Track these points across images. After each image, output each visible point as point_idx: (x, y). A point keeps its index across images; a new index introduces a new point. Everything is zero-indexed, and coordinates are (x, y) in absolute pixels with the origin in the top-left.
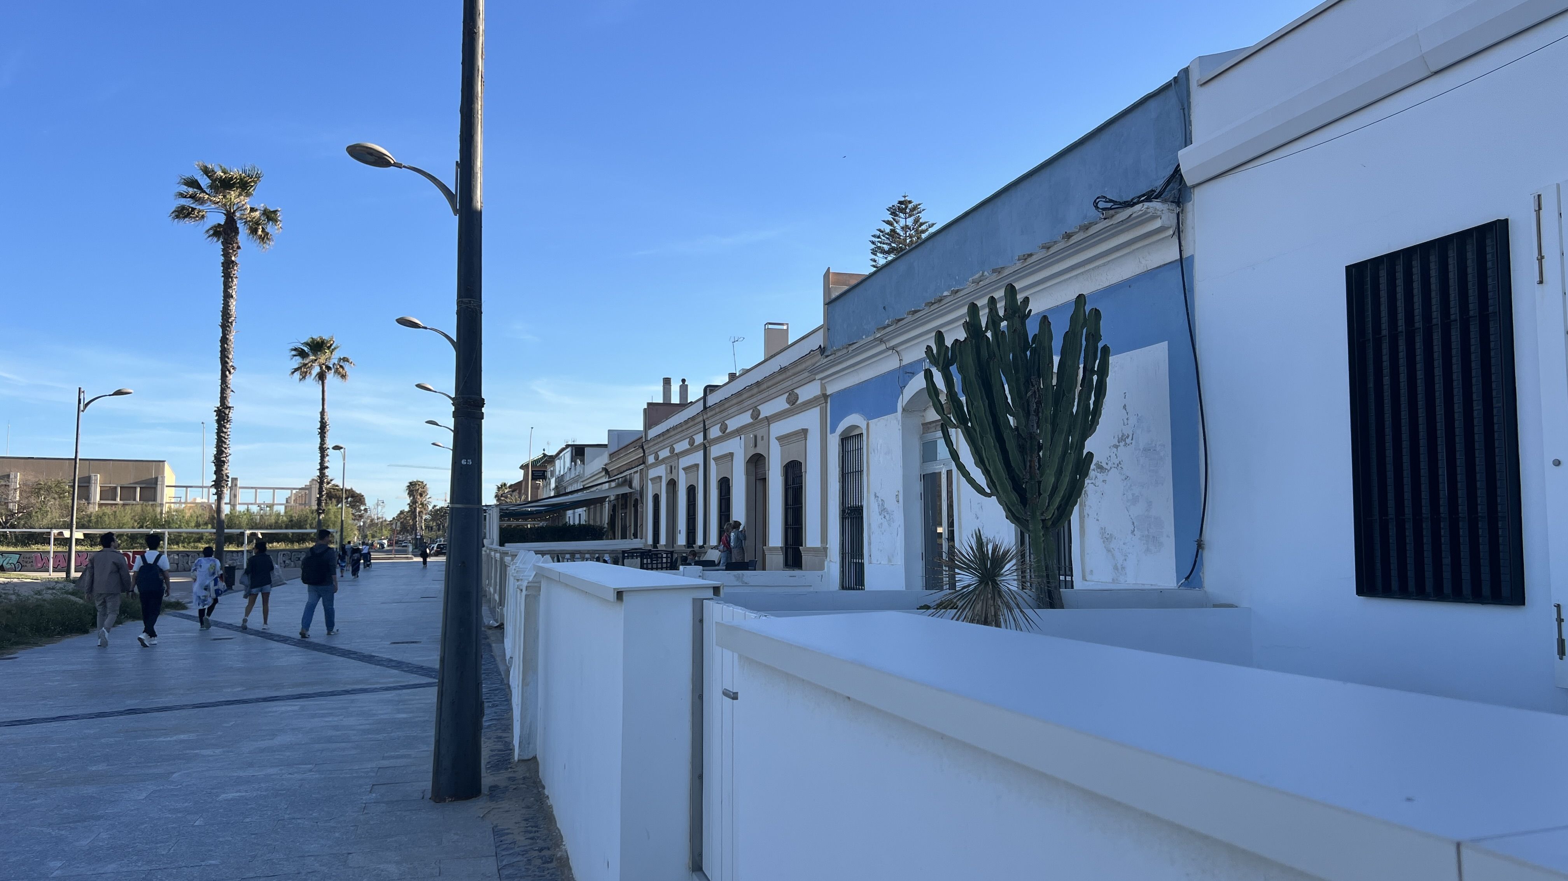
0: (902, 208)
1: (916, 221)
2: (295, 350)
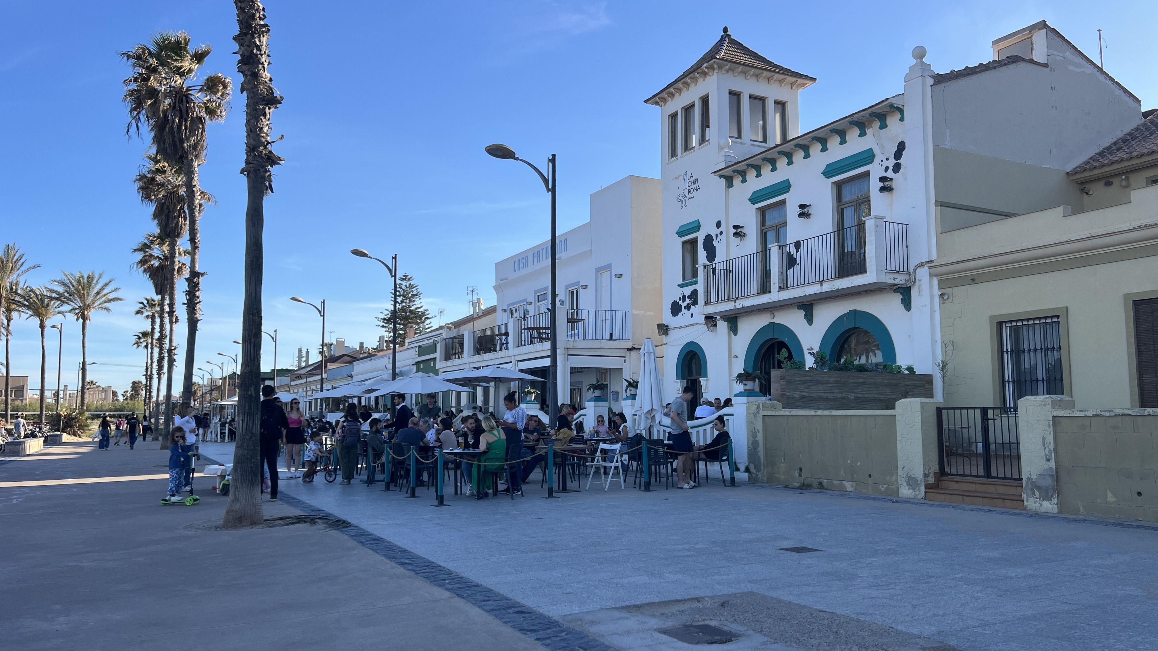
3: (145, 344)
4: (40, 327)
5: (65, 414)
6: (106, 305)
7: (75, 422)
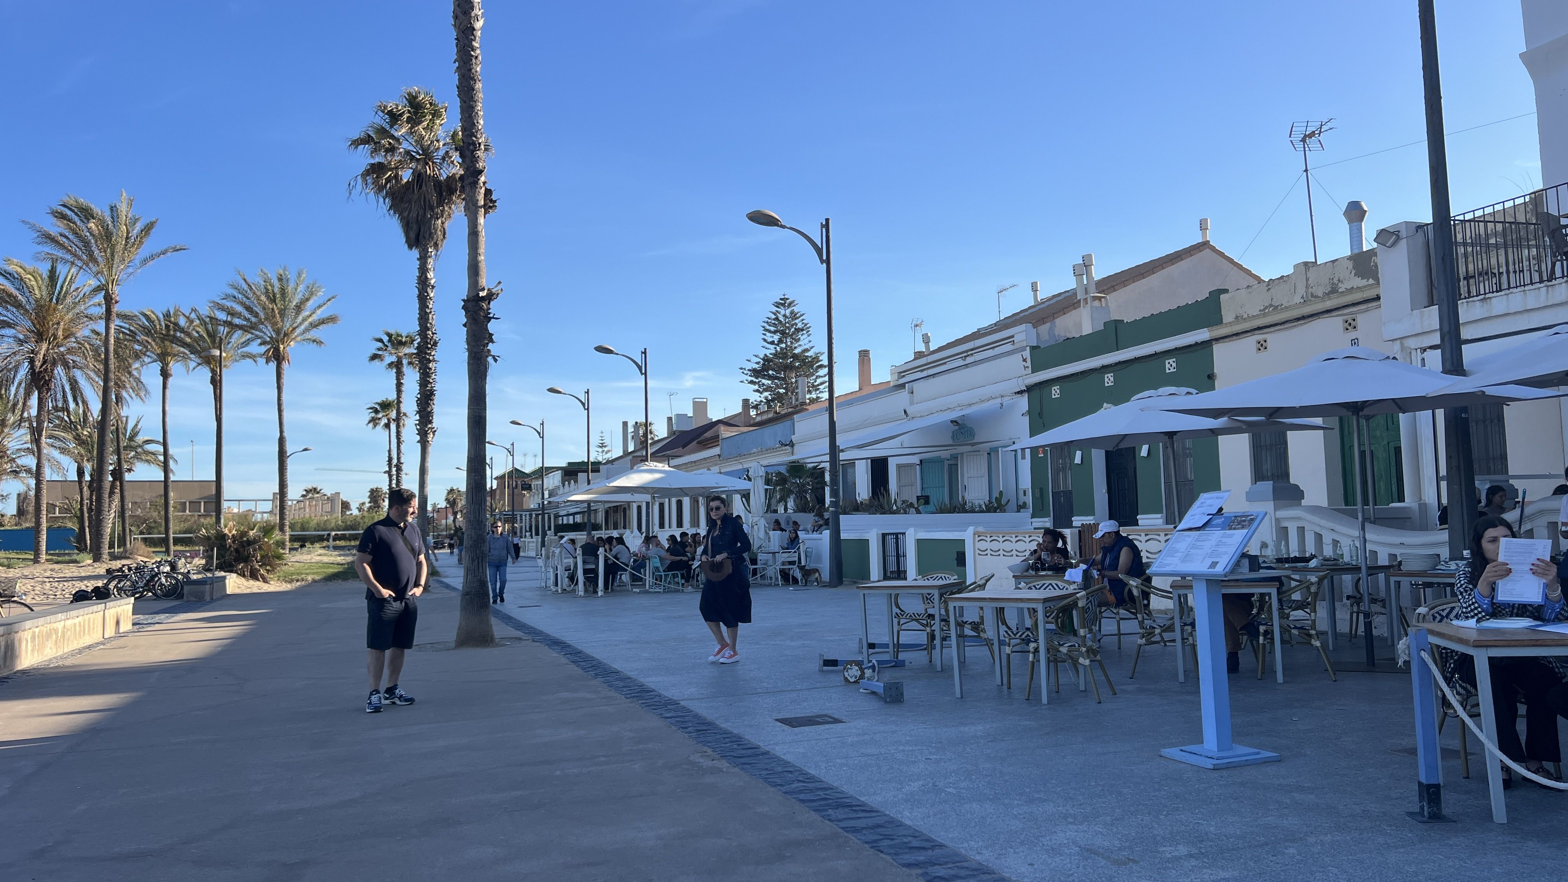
0: (784, 303)
1: (792, 312)
2: (371, 408)
3: (384, 421)
4: (212, 383)
5: (234, 532)
6: (314, 334)
7: (255, 550)
